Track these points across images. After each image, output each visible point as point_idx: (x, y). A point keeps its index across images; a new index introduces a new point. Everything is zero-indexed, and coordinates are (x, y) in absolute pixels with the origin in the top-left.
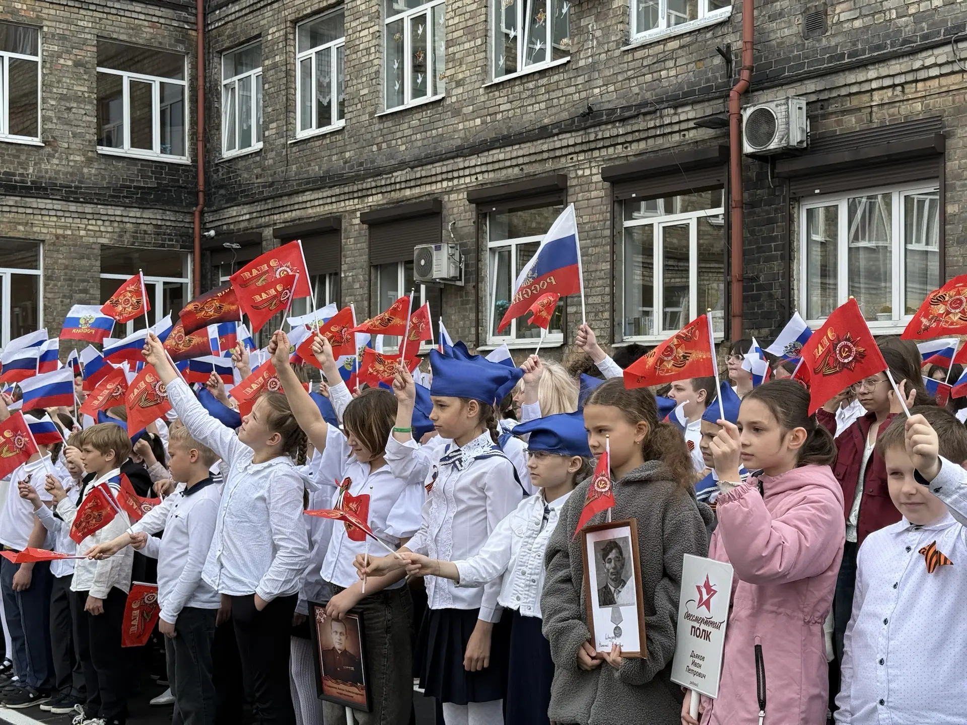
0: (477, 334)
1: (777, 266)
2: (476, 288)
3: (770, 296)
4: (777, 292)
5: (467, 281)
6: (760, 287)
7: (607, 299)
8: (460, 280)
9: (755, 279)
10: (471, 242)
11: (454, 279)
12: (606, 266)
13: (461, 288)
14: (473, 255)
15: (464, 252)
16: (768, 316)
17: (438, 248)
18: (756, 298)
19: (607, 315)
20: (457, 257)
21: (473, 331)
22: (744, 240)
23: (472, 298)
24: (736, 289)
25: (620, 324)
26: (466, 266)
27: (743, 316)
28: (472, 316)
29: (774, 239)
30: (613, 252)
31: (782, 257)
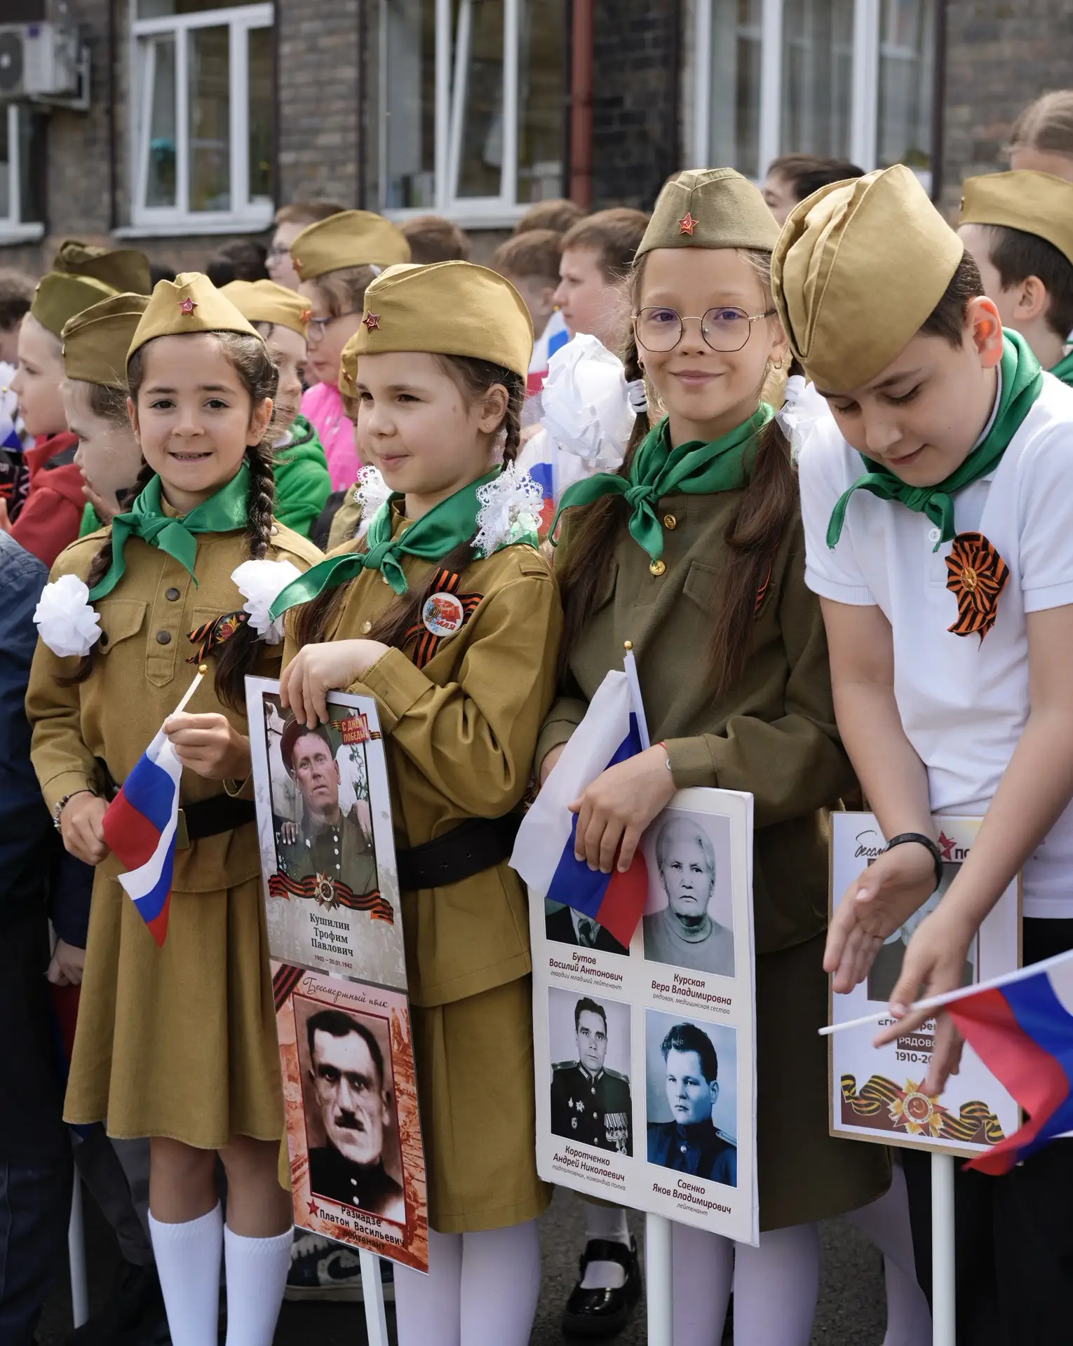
0: (114, 205)
1: (654, 78)
2: (111, 113)
3: (643, 136)
4: (655, 127)
5: (94, 99)
6: (626, 118)
7: (352, 137)
8: (79, 94)
9: (616, 101)
10: (99, 22)
11: (66, 94)
12: (349, 73)
13: (82, 114)
14: (103, 48)
15: (87, 40)
16: (638, 173)
17: (34, 33)
18: (618, 138)
19: (351, 169)
20: (72, 51)
21: (106, 198)
22: (595, 29)
23: (103, 133)
24: (580, 119)
25: (376, 187)
26: (93, 69)
27: (591, 172)
28: (104, 168)
29: (646, 25)
30: (363, 46)
31: (665, 61)
